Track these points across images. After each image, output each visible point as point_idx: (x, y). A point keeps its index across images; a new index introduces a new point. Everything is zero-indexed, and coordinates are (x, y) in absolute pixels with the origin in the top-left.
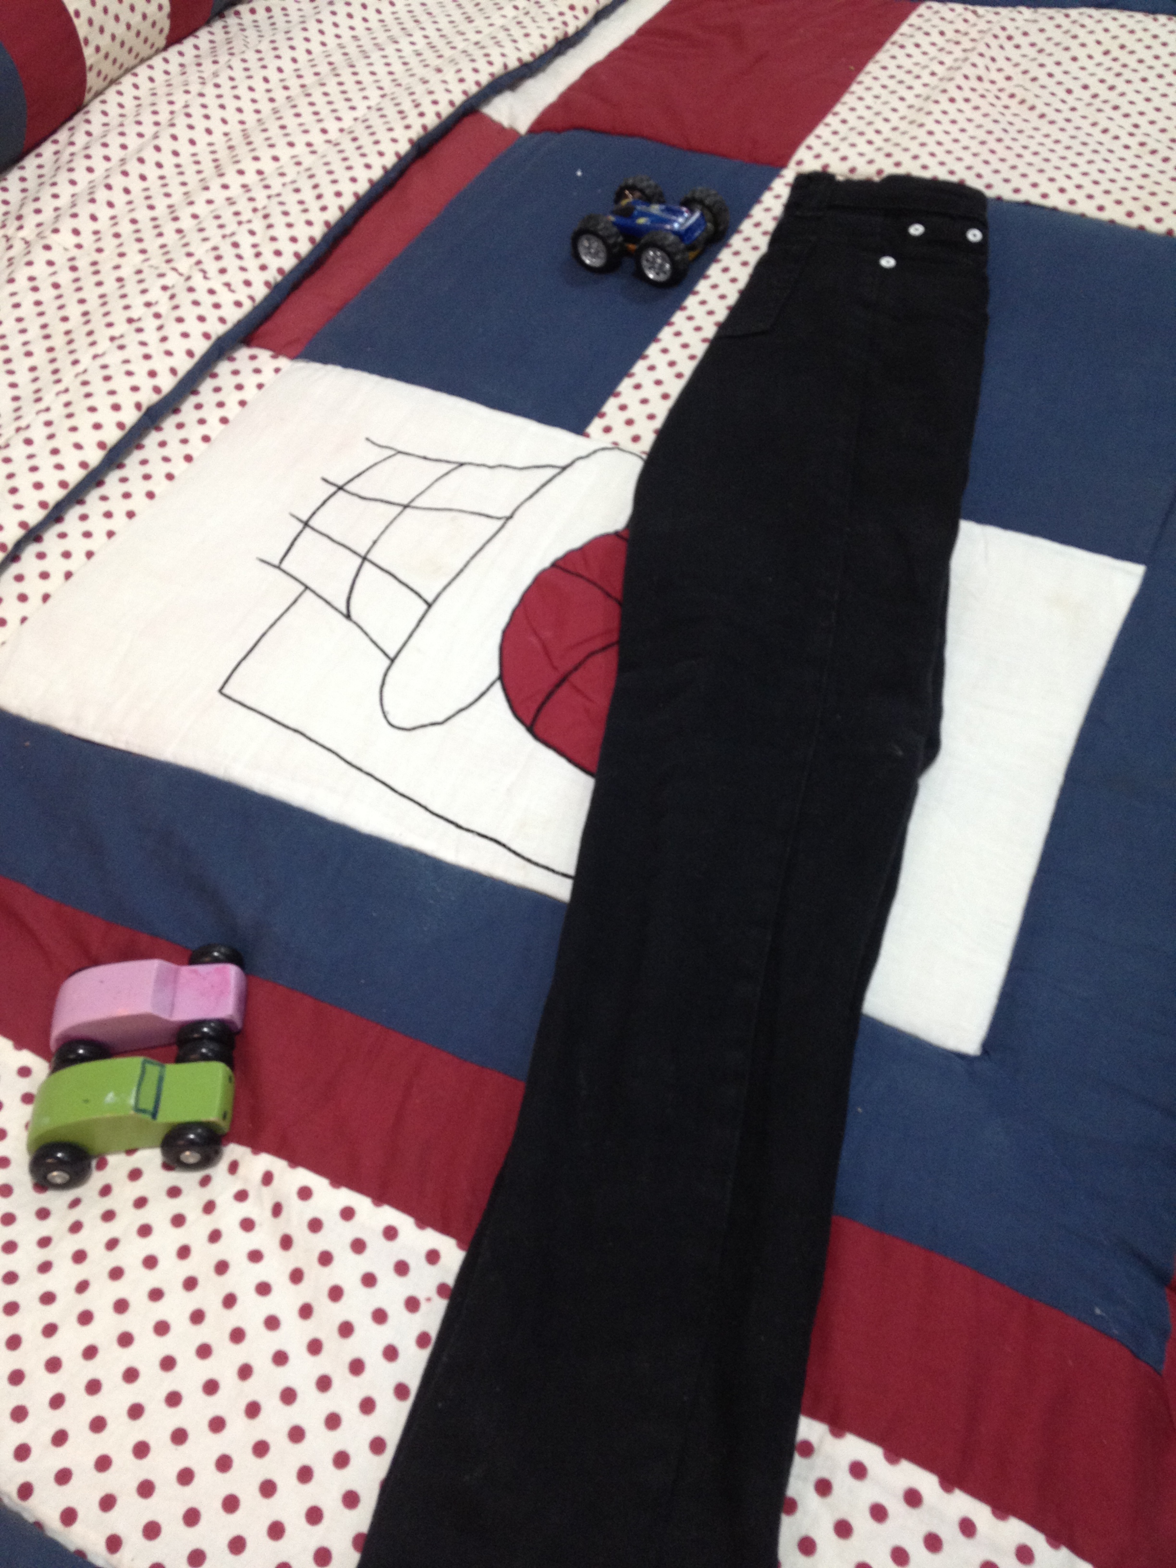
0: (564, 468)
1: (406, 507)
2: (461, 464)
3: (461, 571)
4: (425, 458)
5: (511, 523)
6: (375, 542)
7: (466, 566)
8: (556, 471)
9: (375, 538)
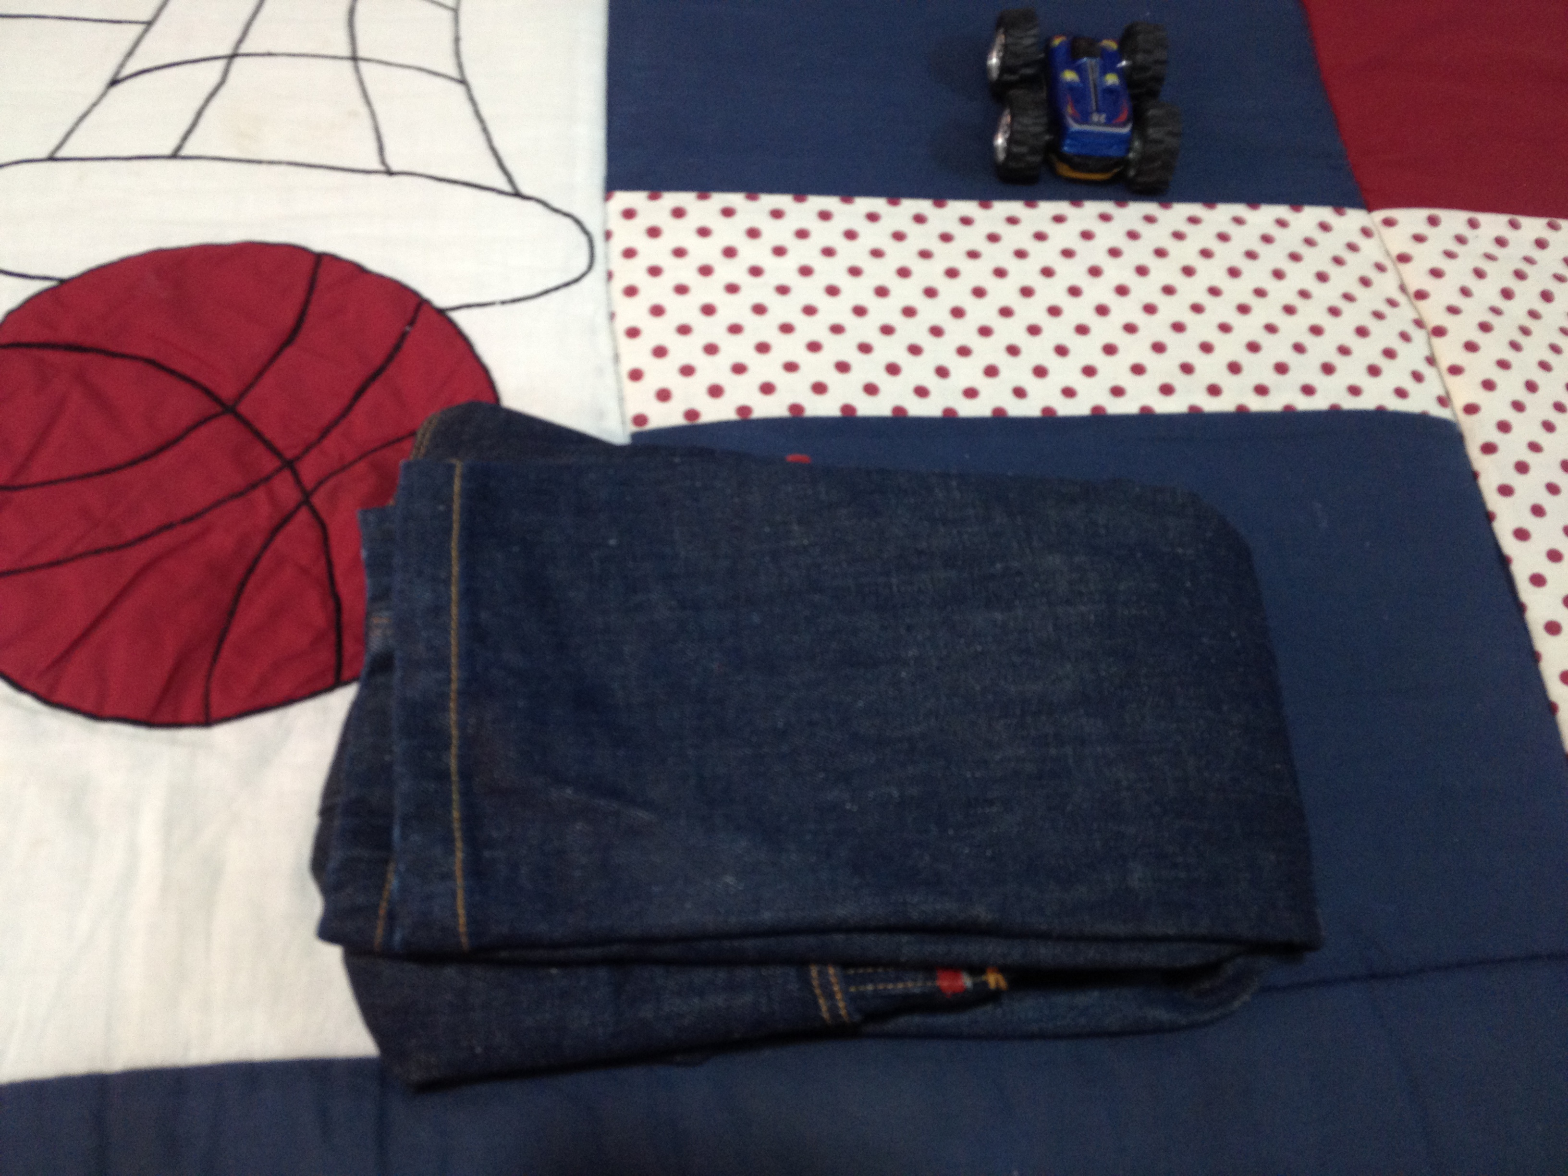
0: (517, 194)
1: (354, 58)
2: (463, 82)
3: (260, 162)
4: (457, 40)
5: (385, 178)
6: (270, 54)
7: (271, 162)
8: (507, 188)
9: (273, 51)
